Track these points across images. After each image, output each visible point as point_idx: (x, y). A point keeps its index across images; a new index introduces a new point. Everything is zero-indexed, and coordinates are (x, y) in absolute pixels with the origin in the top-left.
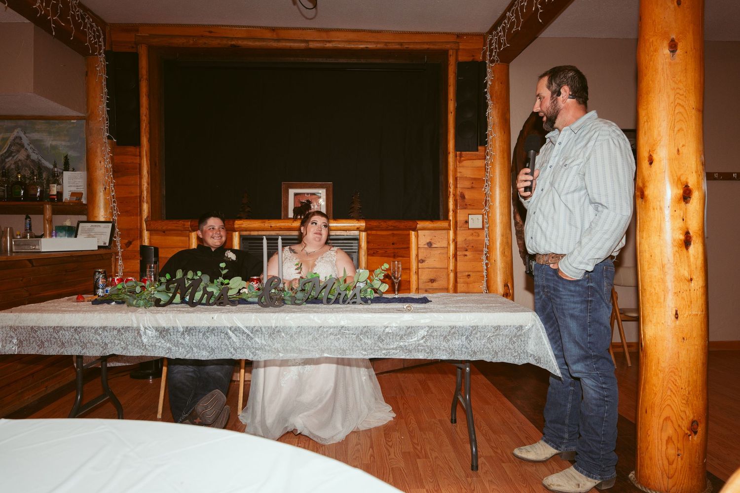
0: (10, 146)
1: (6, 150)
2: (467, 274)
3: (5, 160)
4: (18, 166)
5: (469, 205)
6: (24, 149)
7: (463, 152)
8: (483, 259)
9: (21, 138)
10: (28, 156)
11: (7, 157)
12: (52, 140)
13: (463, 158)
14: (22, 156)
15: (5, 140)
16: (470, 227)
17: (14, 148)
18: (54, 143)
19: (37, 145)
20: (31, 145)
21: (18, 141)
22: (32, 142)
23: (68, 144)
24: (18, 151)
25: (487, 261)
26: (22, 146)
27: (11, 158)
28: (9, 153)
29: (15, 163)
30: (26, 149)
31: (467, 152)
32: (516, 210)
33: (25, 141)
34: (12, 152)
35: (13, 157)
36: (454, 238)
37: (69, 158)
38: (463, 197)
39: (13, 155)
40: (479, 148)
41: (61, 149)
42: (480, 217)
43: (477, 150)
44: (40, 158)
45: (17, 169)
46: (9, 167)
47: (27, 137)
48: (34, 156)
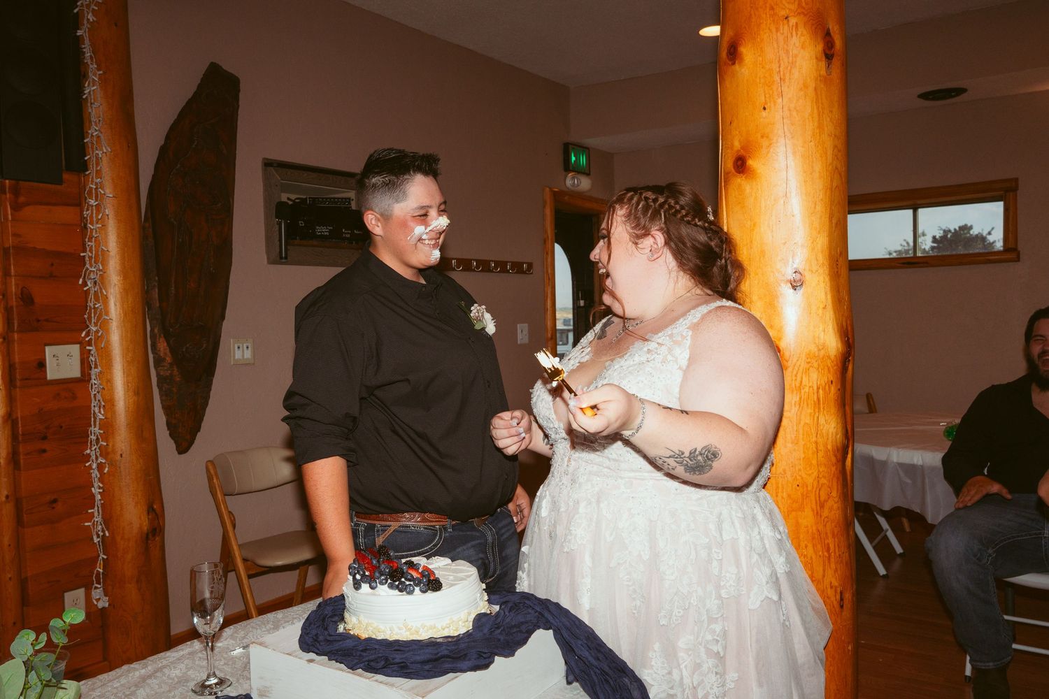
2: (49, 498)
5: (47, 320)
7: (21, 182)
8: (89, 456)
13: (22, 199)
16: (49, 377)
25: (101, 460)
31: (35, 184)
32: (156, 331)
36: (9, 410)
38: (27, 298)
40: (66, 176)
42: (75, 349)
43: (60, 182)
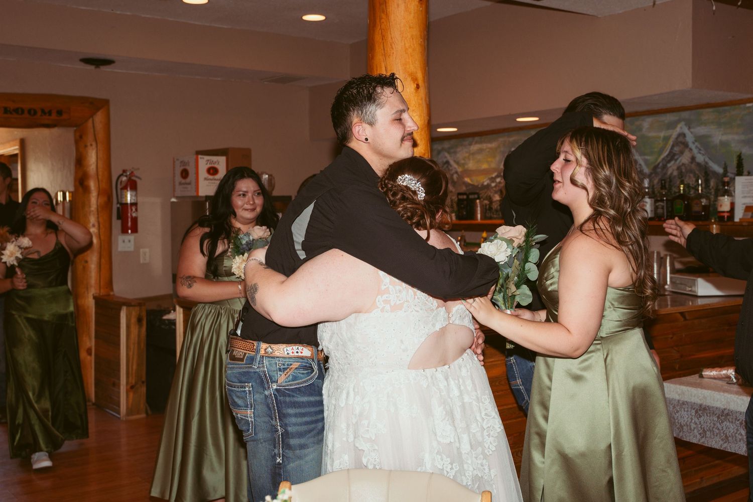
0: (673, 146)
1: (667, 153)
3: (666, 165)
4: (681, 172)
6: (688, 149)
9: (684, 135)
10: (693, 159)
11: (669, 161)
12: (722, 135)
14: (685, 159)
15: (666, 139)
17: (676, 149)
18: (724, 138)
19: (703, 141)
20: (697, 144)
21: (681, 139)
22: (699, 139)
23: (743, 137)
24: (682, 153)
26: (686, 145)
27: (673, 162)
28: (672, 156)
29: (679, 168)
30: (691, 149)
33: (690, 138)
34: (675, 155)
35: (676, 160)
37: (743, 157)
39: (676, 157)
41: (733, 145)
44: (707, 159)
45: (680, 176)
46: (672, 174)
47: (692, 133)
48: (700, 158)
